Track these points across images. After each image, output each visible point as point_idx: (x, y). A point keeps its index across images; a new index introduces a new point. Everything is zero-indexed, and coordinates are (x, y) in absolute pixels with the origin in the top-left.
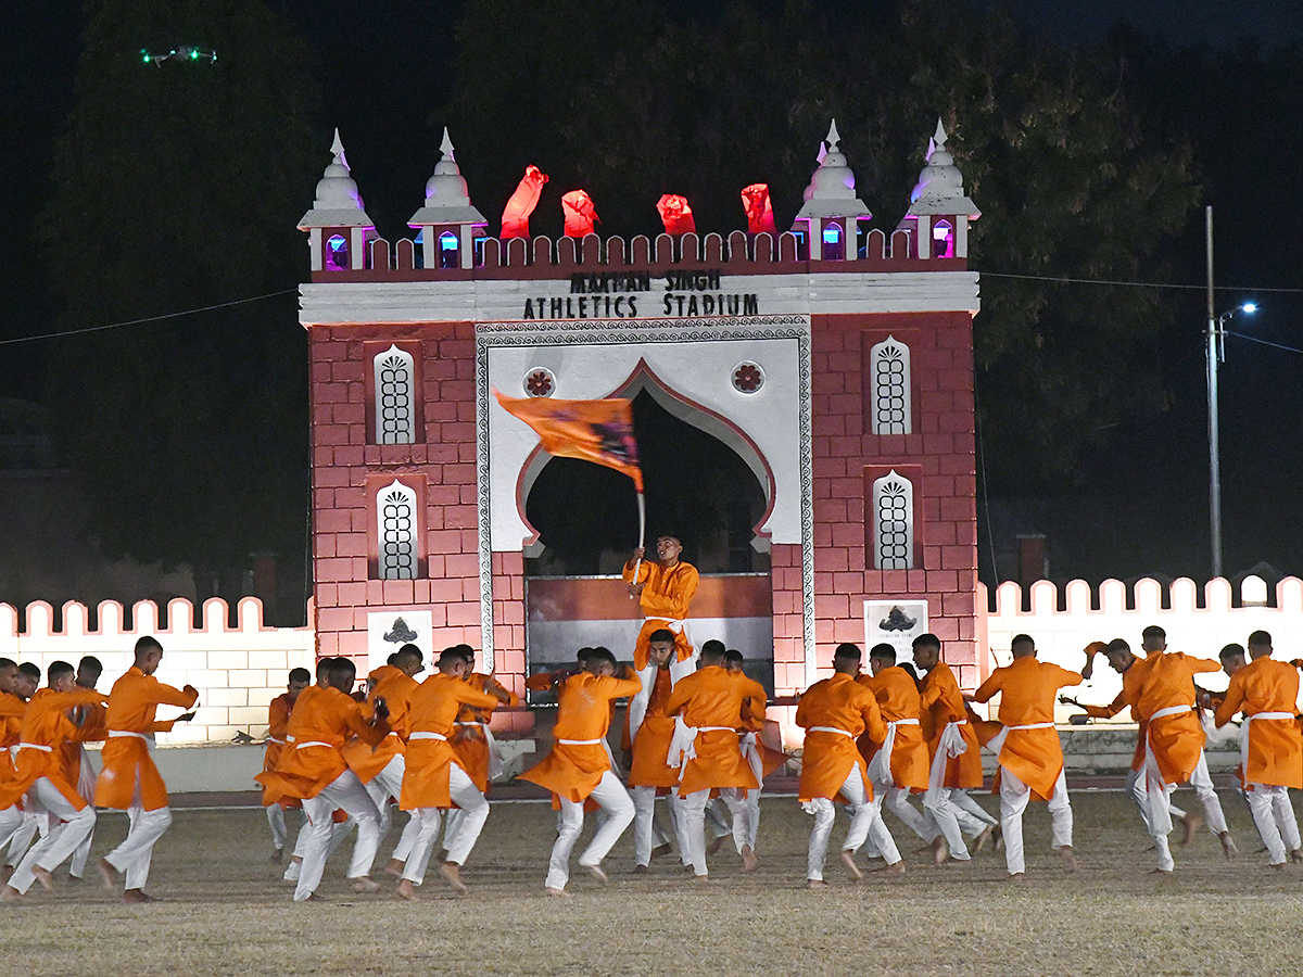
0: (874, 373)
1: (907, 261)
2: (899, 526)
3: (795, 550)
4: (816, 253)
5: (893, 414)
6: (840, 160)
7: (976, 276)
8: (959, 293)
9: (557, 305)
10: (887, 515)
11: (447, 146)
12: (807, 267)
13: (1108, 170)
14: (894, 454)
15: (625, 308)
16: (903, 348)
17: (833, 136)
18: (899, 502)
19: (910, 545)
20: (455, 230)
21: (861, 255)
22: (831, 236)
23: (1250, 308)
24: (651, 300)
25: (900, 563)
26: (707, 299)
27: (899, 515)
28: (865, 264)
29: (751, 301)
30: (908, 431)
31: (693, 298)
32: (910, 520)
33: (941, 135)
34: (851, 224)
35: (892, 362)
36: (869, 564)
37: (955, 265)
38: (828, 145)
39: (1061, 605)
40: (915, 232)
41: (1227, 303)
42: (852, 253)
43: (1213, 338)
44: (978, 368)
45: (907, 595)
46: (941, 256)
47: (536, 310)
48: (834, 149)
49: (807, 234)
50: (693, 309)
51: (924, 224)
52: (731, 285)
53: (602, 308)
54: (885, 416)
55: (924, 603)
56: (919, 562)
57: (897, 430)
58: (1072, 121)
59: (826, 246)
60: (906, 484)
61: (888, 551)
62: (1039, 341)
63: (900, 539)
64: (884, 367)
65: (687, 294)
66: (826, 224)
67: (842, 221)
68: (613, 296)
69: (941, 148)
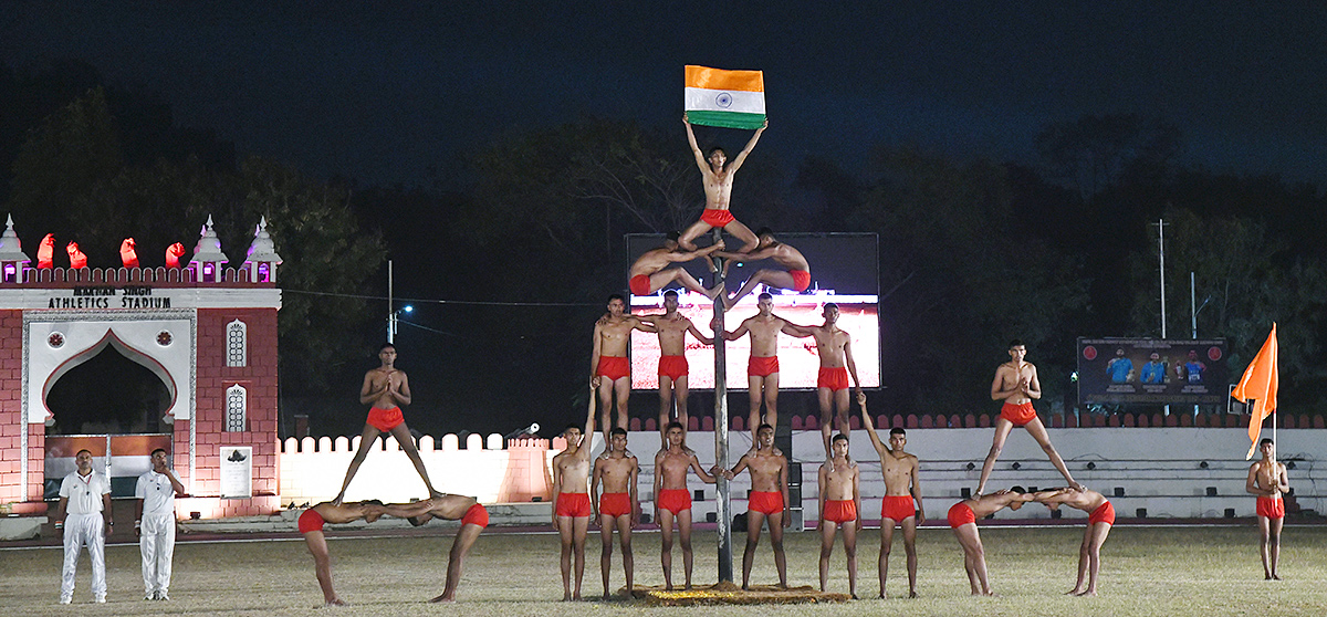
0: (228, 337)
1: (246, 283)
2: (239, 411)
3: (187, 422)
4: (200, 279)
5: (237, 356)
6: (214, 234)
7: (280, 291)
8: (272, 299)
9: (66, 302)
10: (233, 405)
11: (10, 223)
12: (195, 284)
13: (343, 242)
14: (237, 376)
15: (102, 304)
16: (243, 325)
17: (210, 223)
18: (239, 399)
19: (244, 420)
20: (13, 264)
21: (223, 280)
22: (208, 271)
23: (409, 309)
24: (116, 300)
25: (239, 429)
26: (145, 299)
27: (239, 405)
28: (223, 284)
29: (167, 302)
30: (245, 365)
31: (137, 300)
32: (244, 408)
33: (263, 224)
34: (218, 265)
35: (237, 332)
36: (224, 430)
37: (270, 285)
38: (207, 227)
39: (317, 450)
40: (250, 270)
41: (398, 306)
42: (218, 279)
43: (391, 323)
44: (279, 336)
45: (242, 444)
46: (263, 281)
47: (55, 304)
48: (210, 229)
49: (195, 269)
50: (137, 304)
51: (254, 266)
52: (157, 293)
53: (90, 303)
54: (233, 357)
55: (251, 448)
56: (248, 428)
57: (239, 364)
58: (325, 218)
59: (205, 275)
60: (243, 390)
61: (233, 423)
62: (308, 322)
63: (239, 417)
64: (233, 334)
65: (134, 297)
66: (205, 265)
67: (214, 263)
68: (96, 298)
69: (263, 229)
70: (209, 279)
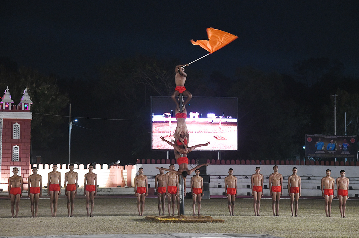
0: (14, 129)
1: (20, 110)
2: (17, 154)
4: (4, 108)
5: (17, 135)
6: (9, 93)
7: (32, 113)
8: (29, 116)
10: (15, 152)
12: (2, 110)
13: (54, 97)
14: (16, 142)
16: (19, 125)
17: (8, 89)
18: (17, 150)
19: (19, 157)
21: (12, 109)
22: (7, 106)
23: (76, 120)
25: (17, 160)
27: (17, 152)
28: (13, 110)
30: (19, 138)
32: (19, 153)
33: (26, 90)
34: (10, 104)
35: (17, 127)
36: (11, 160)
37: (28, 111)
38: (6, 91)
39: (44, 168)
40: (21, 106)
41: (73, 119)
42: (10, 109)
43: (70, 125)
44: (31, 129)
45: (18, 166)
46: (26, 110)
48: (8, 91)
49: (2, 105)
51: (23, 104)
54: (15, 136)
55: (21, 167)
56: (20, 160)
57: (17, 138)
58: (48, 89)
59: (6, 107)
60: (18, 147)
61: (15, 158)
62: (42, 124)
63: (17, 156)
64: (15, 128)
66: (6, 104)
67: (9, 103)
69: (26, 92)
70: (7, 109)
